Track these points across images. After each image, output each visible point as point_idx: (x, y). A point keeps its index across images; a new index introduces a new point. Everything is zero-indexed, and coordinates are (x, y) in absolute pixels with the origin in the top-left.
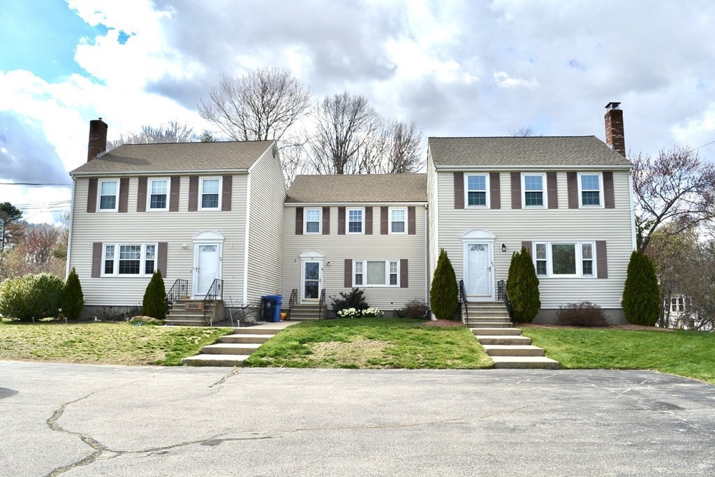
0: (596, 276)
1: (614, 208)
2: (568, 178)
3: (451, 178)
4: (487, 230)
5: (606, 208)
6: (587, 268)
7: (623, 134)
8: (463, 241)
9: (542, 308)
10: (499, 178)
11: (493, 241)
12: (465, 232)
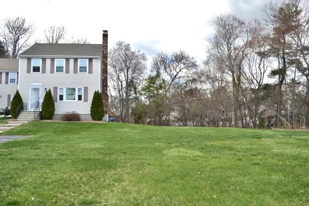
0: (83, 101)
1: (92, 73)
2: (74, 61)
3: (26, 60)
4: (39, 82)
5: (89, 73)
6: (80, 98)
7: (107, 43)
8: (29, 86)
9: (55, 114)
10: (46, 61)
11: (42, 86)
12: (30, 83)
